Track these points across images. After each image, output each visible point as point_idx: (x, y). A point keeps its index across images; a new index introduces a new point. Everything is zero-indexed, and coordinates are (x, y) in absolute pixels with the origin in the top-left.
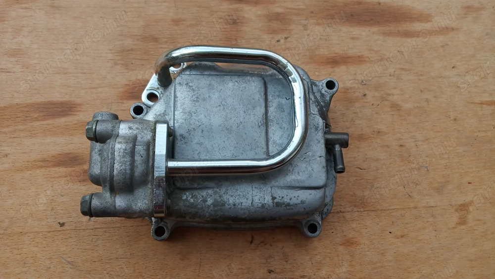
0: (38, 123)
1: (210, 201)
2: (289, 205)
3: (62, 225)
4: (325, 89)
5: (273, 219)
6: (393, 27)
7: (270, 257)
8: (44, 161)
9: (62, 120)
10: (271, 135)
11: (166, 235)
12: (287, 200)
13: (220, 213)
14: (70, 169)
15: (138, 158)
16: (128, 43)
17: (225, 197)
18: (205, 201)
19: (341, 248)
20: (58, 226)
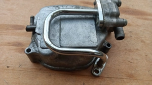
0: (11, 31)
3: (8, 67)
6: (140, 17)
8: (9, 43)
14: (17, 47)
20: (6, 68)
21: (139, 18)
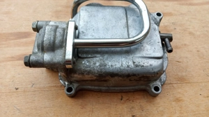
0: (12, 41)
1: (98, 64)
2: (143, 66)
3: (17, 89)
4: (156, 16)
5: (134, 75)
7: (133, 108)
8: (12, 57)
9: (24, 40)
10: (130, 32)
11: (73, 92)
12: (142, 64)
13: (103, 71)
15: (58, 34)
16: (59, 8)
17: (106, 62)
18: (95, 64)
19: (174, 103)
20: (15, 90)
21: (183, 4)
